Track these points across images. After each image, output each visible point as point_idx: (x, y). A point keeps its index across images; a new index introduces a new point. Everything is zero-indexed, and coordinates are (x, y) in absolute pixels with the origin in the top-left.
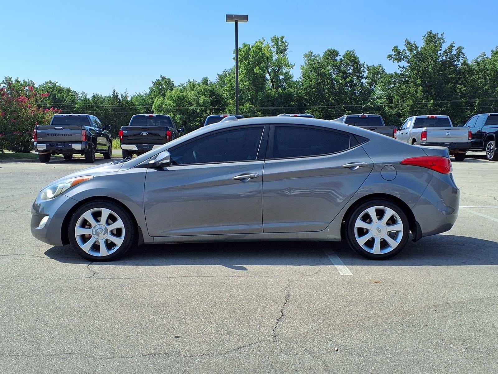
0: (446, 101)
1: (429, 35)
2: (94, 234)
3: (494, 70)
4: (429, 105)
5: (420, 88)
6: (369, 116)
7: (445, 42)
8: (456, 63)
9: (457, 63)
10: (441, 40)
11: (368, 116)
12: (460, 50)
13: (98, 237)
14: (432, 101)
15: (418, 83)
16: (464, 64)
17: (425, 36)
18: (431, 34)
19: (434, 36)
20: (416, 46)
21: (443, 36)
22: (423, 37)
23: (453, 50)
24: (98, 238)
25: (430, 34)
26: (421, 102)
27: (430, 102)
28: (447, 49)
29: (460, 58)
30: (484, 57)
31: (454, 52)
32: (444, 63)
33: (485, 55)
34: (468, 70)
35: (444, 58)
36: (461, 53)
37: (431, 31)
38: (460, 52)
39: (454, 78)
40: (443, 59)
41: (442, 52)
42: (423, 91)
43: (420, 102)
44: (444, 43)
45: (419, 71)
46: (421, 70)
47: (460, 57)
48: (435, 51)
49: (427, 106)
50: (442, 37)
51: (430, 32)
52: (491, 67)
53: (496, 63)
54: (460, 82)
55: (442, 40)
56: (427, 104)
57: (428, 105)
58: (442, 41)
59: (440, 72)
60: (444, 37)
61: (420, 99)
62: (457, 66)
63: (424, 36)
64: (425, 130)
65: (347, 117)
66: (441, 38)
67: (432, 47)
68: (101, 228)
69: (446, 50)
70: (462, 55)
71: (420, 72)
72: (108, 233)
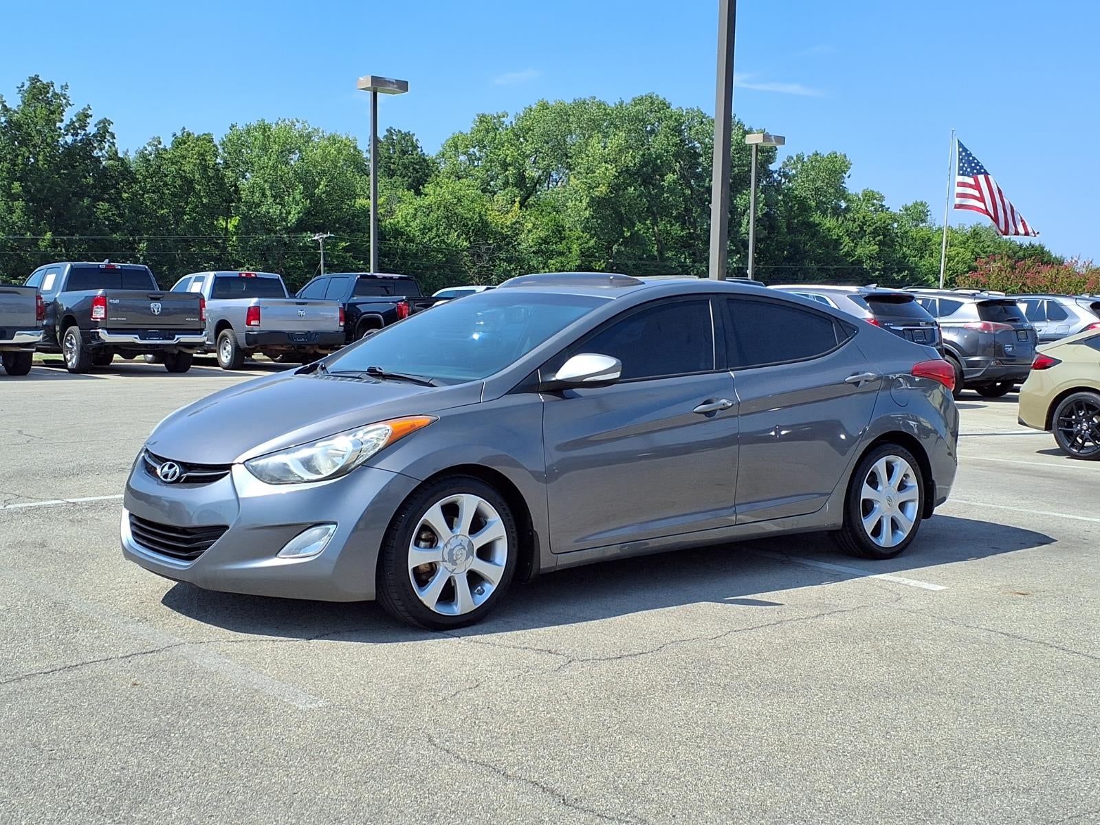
0: (77, 237)
1: (33, 84)
2: (446, 561)
3: (181, 177)
4: (42, 244)
5: (19, 204)
6: (123, 268)
7: (70, 105)
8: (96, 153)
9: (100, 154)
10: (62, 98)
11: (119, 267)
12: (105, 127)
13: (454, 567)
14: (49, 235)
15: (13, 191)
16: (114, 156)
17: (23, 86)
18: (38, 84)
19: (46, 88)
20: (6, 106)
21: (67, 90)
22: (18, 87)
23: (89, 123)
24: (454, 570)
25: (36, 82)
26: (23, 235)
27: (45, 237)
28: (74, 119)
29: (105, 142)
30: (159, 146)
31: (91, 129)
32: (70, 150)
33: (160, 143)
34: (124, 171)
35: (69, 139)
36: (108, 132)
37: (38, 76)
38: (104, 131)
39: (94, 186)
40: (68, 141)
41: (62, 125)
42: (27, 211)
43: (18, 236)
44: (69, 107)
45: (15, 165)
46: (20, 161)
47: (106, 140)
48: (50, 122)
49: (36, 245)
50: (63, 92)
51: (35, 80)
52: (175, 169)
53: (183, 162)
54: (107, 196)
55: (65, 98)
56: (37, 240)
57: (40, 242)
58: (64, 101)
59: (62, 171)
60: (68, 93)
61: (20, 228)
62: (98, 159)
63: (20, 86)
64: (256, 303)
65: (72, 266)
66: (62, 95)
67: (42, 111)
68: (461, 544)
69: (72, 122)
70: (109, 138)
71: (18, 166)
72: (473, 555)
